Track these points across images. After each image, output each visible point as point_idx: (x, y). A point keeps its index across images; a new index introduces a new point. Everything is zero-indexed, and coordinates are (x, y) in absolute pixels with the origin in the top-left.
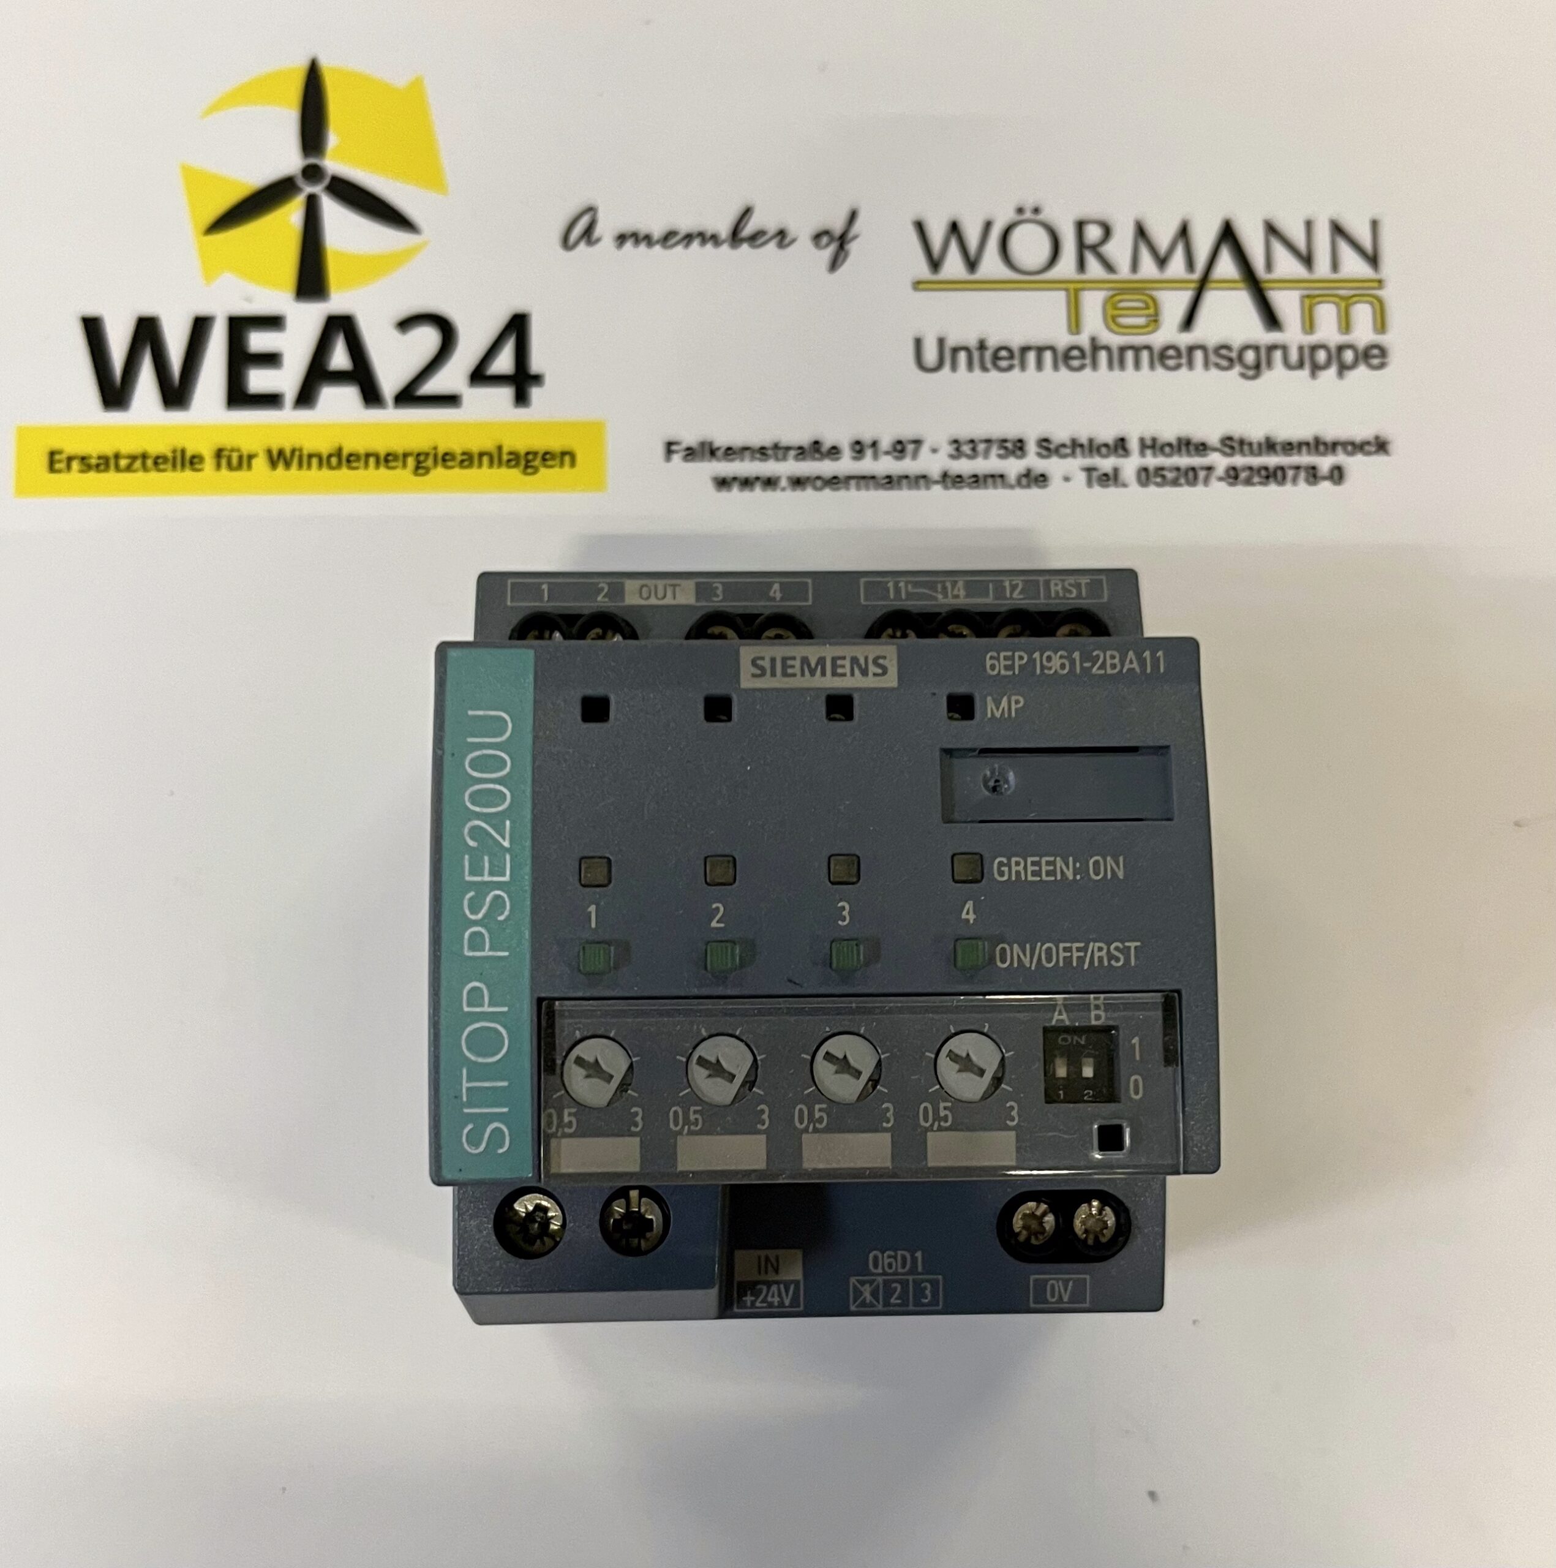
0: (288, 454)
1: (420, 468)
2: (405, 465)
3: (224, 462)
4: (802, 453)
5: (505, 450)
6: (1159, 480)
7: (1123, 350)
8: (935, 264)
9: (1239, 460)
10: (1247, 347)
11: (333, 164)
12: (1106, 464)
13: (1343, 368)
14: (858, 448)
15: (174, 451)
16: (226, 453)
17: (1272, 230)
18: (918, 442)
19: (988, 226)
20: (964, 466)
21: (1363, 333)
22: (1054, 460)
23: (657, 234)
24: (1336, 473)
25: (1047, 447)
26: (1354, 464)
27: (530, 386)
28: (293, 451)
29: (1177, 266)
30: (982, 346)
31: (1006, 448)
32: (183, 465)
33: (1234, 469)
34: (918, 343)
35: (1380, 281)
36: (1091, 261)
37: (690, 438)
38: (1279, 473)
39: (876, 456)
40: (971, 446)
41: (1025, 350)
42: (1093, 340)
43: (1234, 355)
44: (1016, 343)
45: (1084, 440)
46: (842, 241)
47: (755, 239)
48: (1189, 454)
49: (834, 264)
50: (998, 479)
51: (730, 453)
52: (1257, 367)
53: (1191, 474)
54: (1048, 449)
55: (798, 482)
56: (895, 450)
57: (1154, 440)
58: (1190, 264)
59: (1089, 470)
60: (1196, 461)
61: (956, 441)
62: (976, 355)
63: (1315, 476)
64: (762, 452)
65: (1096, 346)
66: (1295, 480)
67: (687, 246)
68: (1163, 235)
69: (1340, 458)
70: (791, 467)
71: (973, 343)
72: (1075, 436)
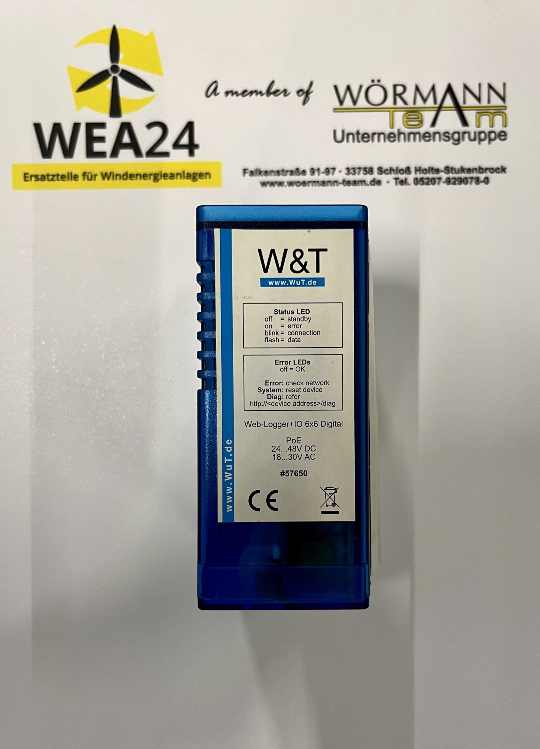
0: (109, 174)
1: (156, 179)
2: (150, 178)
3: (86, 177)
4: (292, 173)
5: (186, 172)
6: (421, 183)
7: (410, 134)
8: (341, 102)
9: (451, 175)
10: (455, 133)
11: (122, 65)
12: (402, 177)
13: (490, 140)
14: (313, 171)
15: (68, 173)
16: (87, 174)
17: (466, 87)
18: (334, 169)
19: (361, 87)
20: (351, 178)
21: (498, 127)
22: (384, 175)
23: (240, 92)
24: (486, 180)
25: (381, 170)
26: (493, 177)
27: (195, 149)
28: (111, 173)
29: (430, 102)
30: (358, 133)
31: (366, 171)
32: (71, 179)
33: (449, 178)
34: (335, 132)
35: (505, 107)
36: (398, 100)
37: (252, 168)
38: (465, 180)
39: (319, 174)
40: (353, 170)
41: (374, 134)
42: (399, 130)
43: (450, 136)
44: (370, 132)
45: (394, 168)
46: (307, 93)
47: (276, 93)
48: (433, 173)
49: (304, 103)
50: (363, 182)
51: (266, 173)
52: (459, 140)
53: (433, 181)
54: (381, 171)
55: (291, 184)
56: (326, 171)
57: (420, 168)
58: (435, 101)
59: (396, 179)
60: (435, 176)
61: (348, 168)
62: (356, 136)
63: (478, 181)
64: (278, 173)
65: (400, 133)
66: (471, 183)
67: (251, 95)
68: (425, 90)
69: (488, 174)
70: (288, 178)
71: (354, 132)
72: (391, 167)
